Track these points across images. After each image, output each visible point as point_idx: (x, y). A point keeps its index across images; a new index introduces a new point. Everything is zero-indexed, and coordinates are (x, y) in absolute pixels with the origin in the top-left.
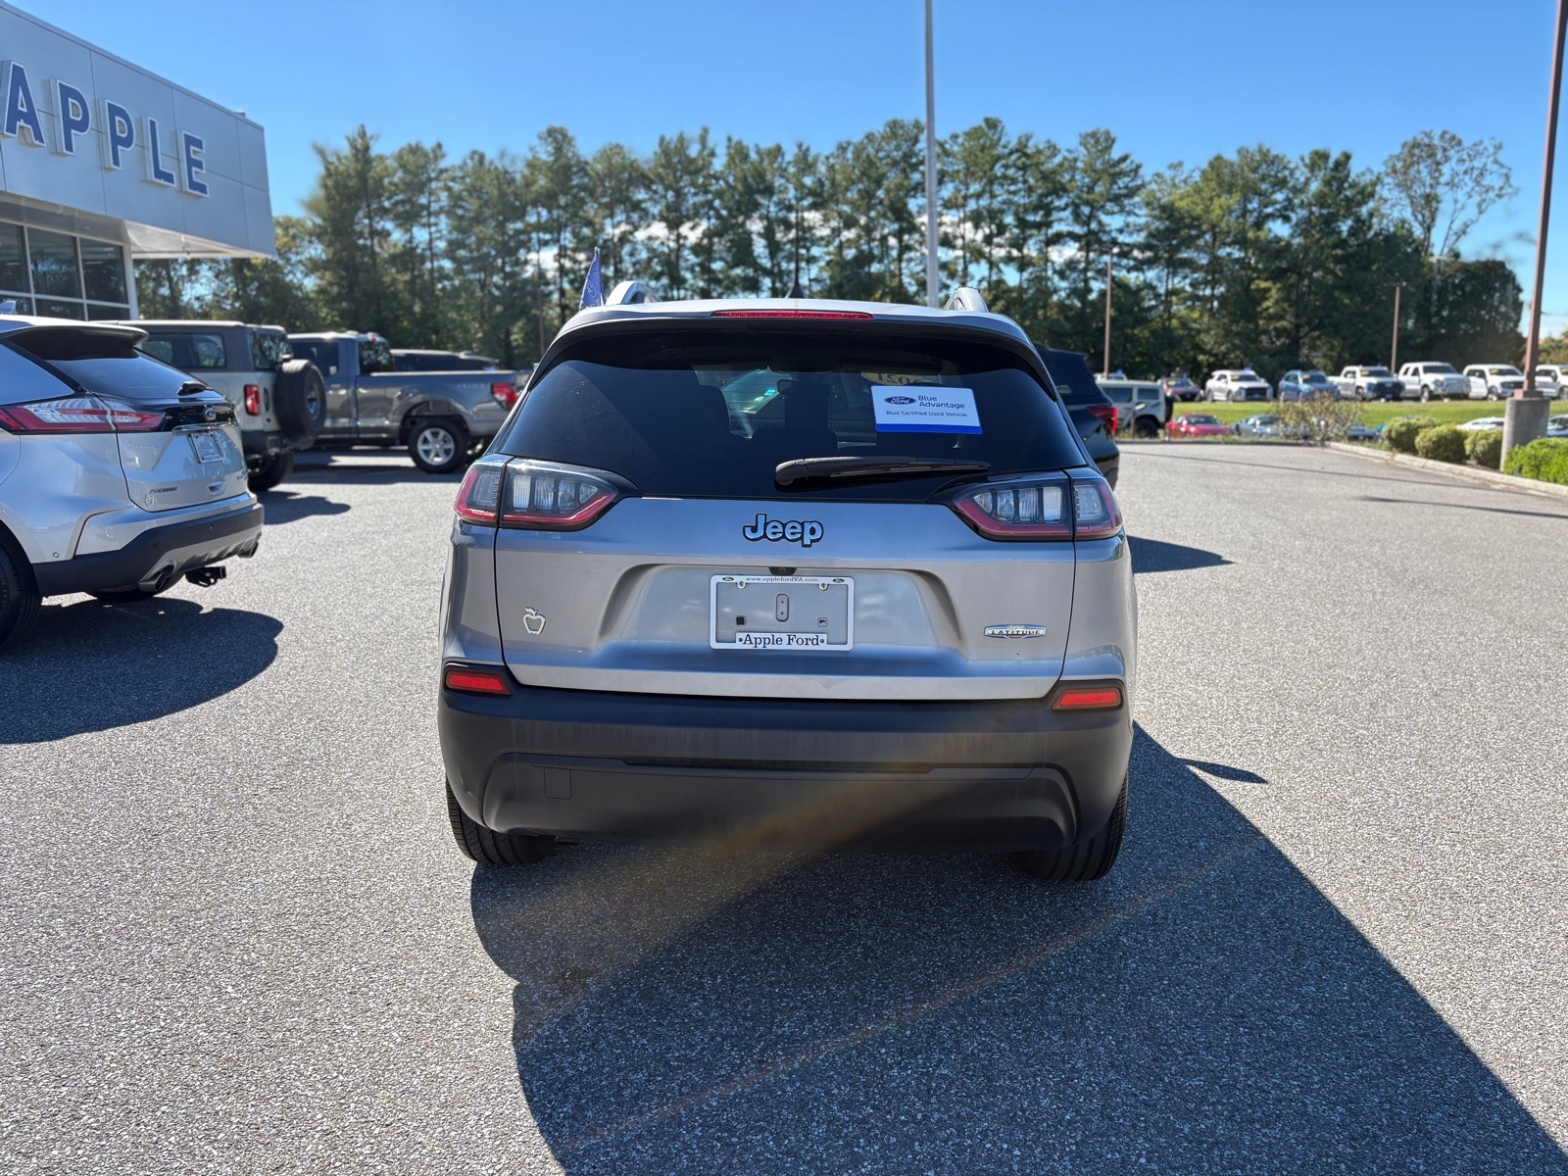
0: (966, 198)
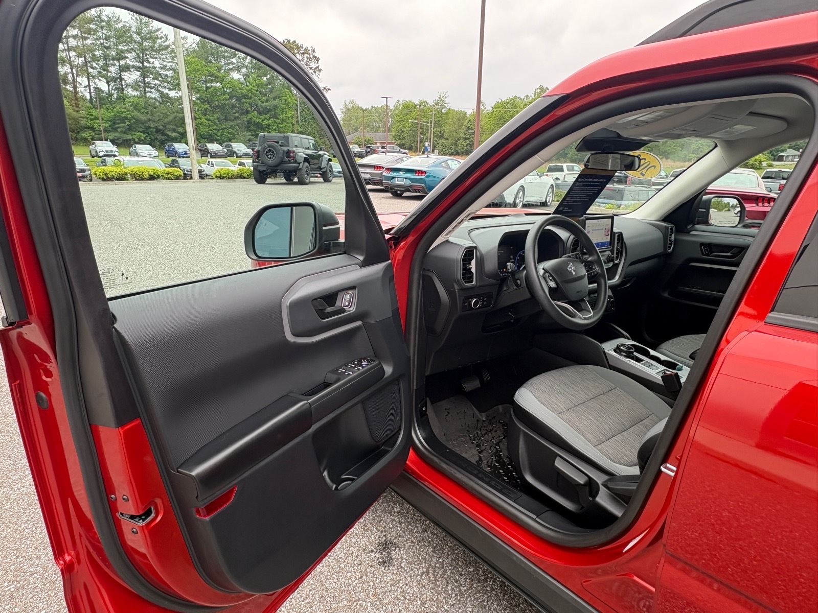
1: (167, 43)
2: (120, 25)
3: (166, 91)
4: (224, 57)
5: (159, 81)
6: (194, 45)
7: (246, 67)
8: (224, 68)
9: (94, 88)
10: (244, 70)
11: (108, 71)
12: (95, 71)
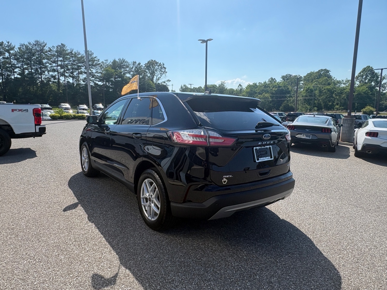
0: (58, 61)
1: (99, 63)
2: (80, 56)
3: (97, 82)
4: (124, 68)
5: (95, 78)
6: (111, 63)
7: (133, 72)
8: (123, 72)
9: (67, 81)
10: (132, 73)
11: (73, 74)
12: (68, 74)
